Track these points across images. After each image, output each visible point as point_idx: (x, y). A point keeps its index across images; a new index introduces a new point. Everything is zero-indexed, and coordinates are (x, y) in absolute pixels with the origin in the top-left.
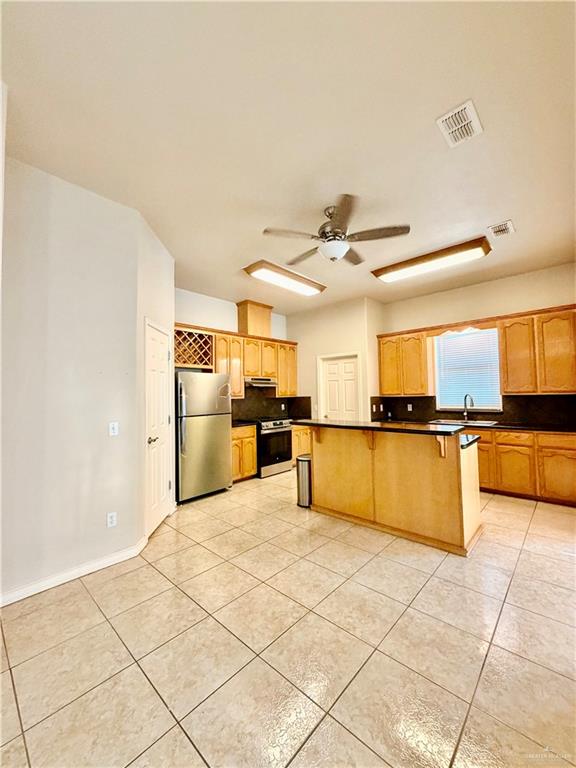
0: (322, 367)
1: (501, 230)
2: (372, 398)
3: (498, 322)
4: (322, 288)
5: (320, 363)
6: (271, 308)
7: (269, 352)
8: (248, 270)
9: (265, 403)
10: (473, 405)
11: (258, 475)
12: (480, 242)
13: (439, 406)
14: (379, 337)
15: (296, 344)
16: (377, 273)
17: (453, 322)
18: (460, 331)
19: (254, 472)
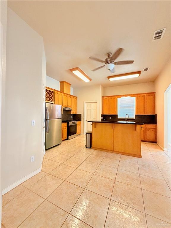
0: (85, 105)
1: (146, 70)
2: (101, 115)
3: (136, 95)
4: (91, 80)
5: (85, 104)
6: (70, 85)
7: (70, 99)
8: (72, 70)
9: (67, 116)
10: (128, 117)
11: (67, 139)
12: (139, 72)
13: (119, 117)
14: (103, 97)
15: (77, 97)
16: (109, 77)
17: (125, 94)
18: (126, 97)
19: (66, 138)
